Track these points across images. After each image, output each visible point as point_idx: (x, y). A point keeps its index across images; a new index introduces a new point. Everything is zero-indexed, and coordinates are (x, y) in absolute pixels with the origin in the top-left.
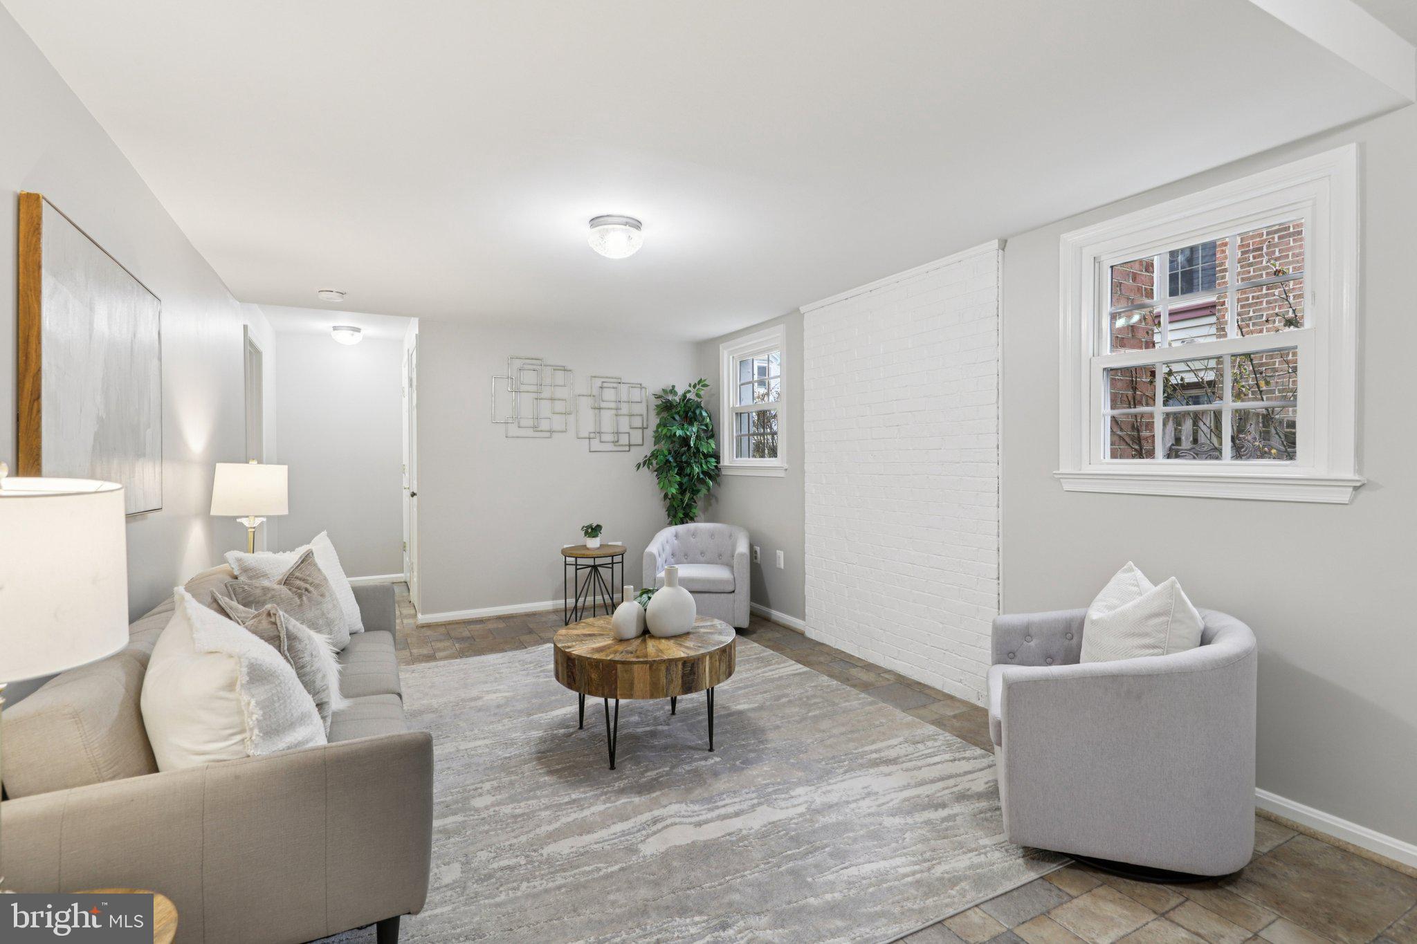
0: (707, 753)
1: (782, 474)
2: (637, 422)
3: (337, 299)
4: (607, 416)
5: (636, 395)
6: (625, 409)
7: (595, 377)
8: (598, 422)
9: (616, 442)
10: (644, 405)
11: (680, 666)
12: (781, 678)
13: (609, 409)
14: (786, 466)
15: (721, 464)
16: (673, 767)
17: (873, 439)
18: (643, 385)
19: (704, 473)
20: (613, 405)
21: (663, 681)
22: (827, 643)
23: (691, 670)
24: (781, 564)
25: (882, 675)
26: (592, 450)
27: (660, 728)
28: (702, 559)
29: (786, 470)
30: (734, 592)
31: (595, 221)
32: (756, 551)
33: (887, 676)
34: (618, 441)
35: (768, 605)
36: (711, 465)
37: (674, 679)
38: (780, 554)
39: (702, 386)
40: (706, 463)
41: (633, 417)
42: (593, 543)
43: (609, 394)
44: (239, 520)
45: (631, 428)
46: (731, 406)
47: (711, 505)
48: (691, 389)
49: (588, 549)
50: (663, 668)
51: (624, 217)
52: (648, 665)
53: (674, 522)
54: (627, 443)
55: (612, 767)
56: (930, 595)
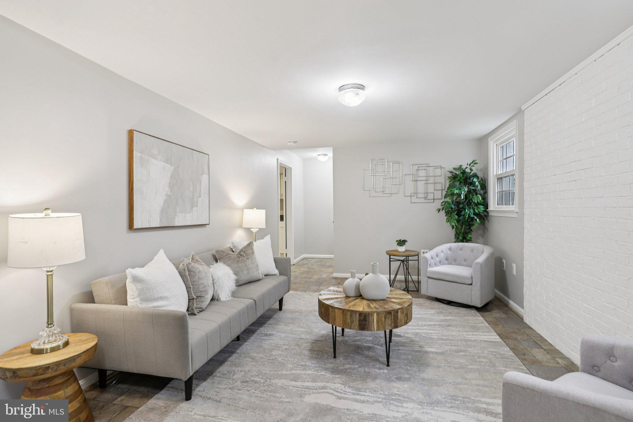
0: (385, 366)
1: (515, 215)
2: (439, 187)
3: (294, 144)
4: (421, 185)
5: (438, 172)
6: (431, 180)
7: (414, 165)
8: (416, 188)
9: (425, 198)
10: (443, 177)
11: (358, 315)
12: (476, 341)
13: (421, 180)
14: (517, 210)
15: (489, 209)
16: (360, 367)
17: (560, 191)
18: (443, 166)
19: (475, 214)
20: (424, 178)
21: (349, 320)
22: (534, 328)
23: (364, 319)
24: (515, 272)
25: (557, 359)
26: (412, 202)
27: (376, 346)
28: (464, 263)
29: (518, 212)
30: (472, 284)
31: (341, 88)
32: (503, 263)
33: (560, 361)
34: (427, 197)
35: (508, 297)
36: (480, 210)
37: (354, 321)
38: (514, 266)
39: (474, 164)
40: (478, 208)
41: (435, 184)
42: (402, 249)
43: (422, 173)
44: (251, 229)
45: (435, 190)
46: (495, 174)
47: (485, 233)
48: (468, 166)
49: (399, 252)
50: (349, 314)
51: (350, 84)
52: (342, 311)
53: (457, 242)
54: (433, 198)
55: (335, 357)
56: (594, 309)
